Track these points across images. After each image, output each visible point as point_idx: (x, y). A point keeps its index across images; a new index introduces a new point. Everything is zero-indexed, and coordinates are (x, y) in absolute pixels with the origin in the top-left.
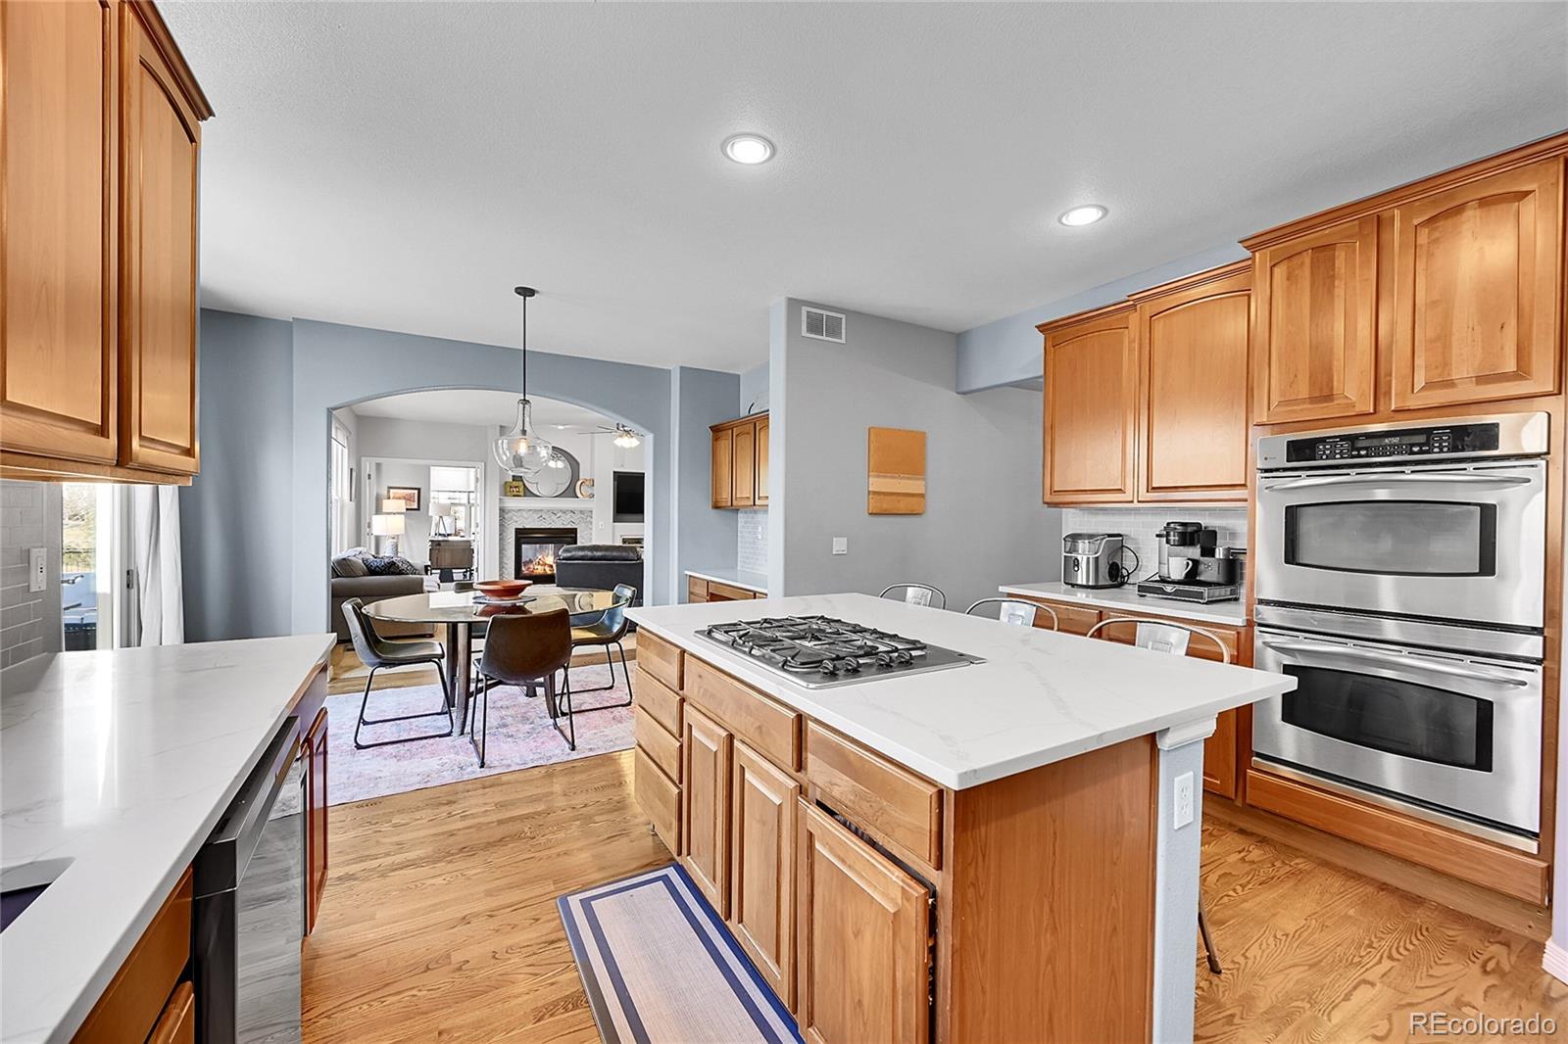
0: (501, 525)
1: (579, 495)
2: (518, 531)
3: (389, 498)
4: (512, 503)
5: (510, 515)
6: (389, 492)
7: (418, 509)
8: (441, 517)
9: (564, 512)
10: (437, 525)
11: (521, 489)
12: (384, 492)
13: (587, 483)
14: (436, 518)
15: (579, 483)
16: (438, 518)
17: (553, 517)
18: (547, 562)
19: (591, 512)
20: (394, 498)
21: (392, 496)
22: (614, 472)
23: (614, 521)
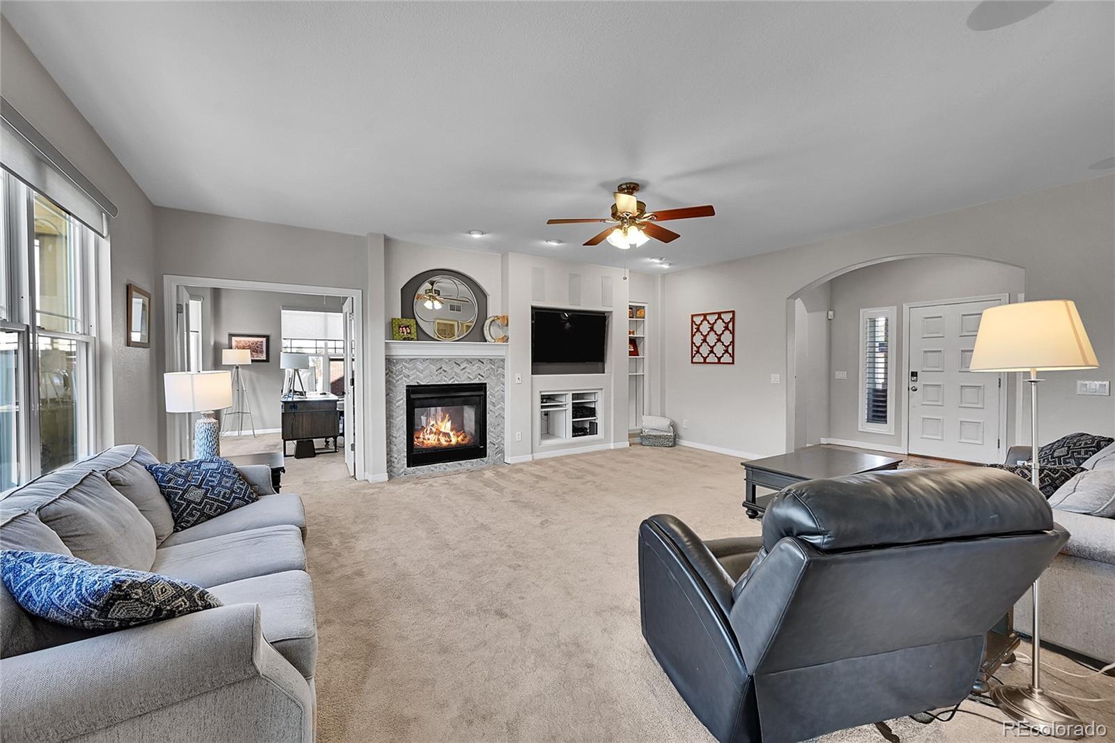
0: (388, 382)
1: (488, 338)
2: (411, 390)
3: (231, 348)
4: (403, 350)
5: (399, 367)
6: (230, 340)
7: (267, 360)
8: (296, 370)
9: (470, 361)
10: (292, 381)
11: (414, 330)
12: (225, 340)
13: (499, 322)
14: (289, 372)
15: (488, 322)
16: (292, 371)
17: (457, 369)
18: (442, 430)
19: (503, 361)
20: (238, 348)
21: (234, 344)
22: (533, 308)
23: (532, 374)
